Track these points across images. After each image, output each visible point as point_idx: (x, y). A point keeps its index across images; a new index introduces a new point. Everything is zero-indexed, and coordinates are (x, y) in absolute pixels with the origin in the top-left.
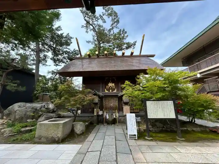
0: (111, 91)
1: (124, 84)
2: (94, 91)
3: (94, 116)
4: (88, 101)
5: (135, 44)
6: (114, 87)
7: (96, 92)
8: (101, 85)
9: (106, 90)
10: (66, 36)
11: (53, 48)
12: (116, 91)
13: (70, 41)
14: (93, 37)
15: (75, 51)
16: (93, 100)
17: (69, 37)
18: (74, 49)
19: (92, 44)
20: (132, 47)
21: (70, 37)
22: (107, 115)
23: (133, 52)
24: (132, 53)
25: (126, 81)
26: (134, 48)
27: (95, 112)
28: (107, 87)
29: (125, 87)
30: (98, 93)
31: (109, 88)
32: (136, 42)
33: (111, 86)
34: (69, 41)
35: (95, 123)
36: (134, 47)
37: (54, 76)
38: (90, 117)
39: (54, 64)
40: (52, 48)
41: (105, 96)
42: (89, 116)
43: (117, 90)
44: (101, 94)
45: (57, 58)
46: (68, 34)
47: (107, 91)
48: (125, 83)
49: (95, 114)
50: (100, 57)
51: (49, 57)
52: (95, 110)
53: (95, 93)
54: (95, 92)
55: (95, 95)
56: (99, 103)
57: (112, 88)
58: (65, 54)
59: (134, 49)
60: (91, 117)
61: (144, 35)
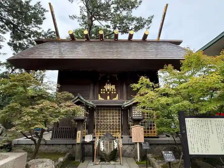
0: (108, 97)
1: (137, 83)
2: (77, 97)
3: (75, 144)
4: (63, 116)
5: (150, 22)
6: (114, 91)
7: (82, 98)
8: (92, 88)
9: (99, 97)
10: (35, 6)
11: (12, 26)
12: (117, 99)
13: (42, 15)
14: (81, 9)
15: (50, 33)
16: (74, 113)
17: (40, 9)
18: (49, 30)
19: (78, 21)
20: (146, 26)
21: (42, 8)
22: (101, 144)
23: (146, 34)
24: (145, 36)
25: (142, 77)
26: (149, 28)
27: (77, 136)
28: (103, 91)
29: (138, 90)
30: (84, 100)
31: (106, 92)
32: (152, 17)
33: (108, 90)
34: (40, 15)
35: (78, 159)
36: (149, 26)
37: (11, 71)
38: (68, 146)
39: (13, 53)
40: (10, 26)
41: (97, 106)
42: (66, 144)
43: (121, 97)
44: (90, 103)
45: (20, 44)
46: (39, 3)
47: (101, 99)
48: (140, 82)
49: (78, 140)
50: (91, 40)
51: (4, 40)
52: (79, 132)
53: (78, 100)
54: (79, 98)
55: (78, 103)
56: (86, 120)
57: (110, 92)
58: (33, 37)
59: (148, 30)
60: (70, 146)
61: (167, 5)
